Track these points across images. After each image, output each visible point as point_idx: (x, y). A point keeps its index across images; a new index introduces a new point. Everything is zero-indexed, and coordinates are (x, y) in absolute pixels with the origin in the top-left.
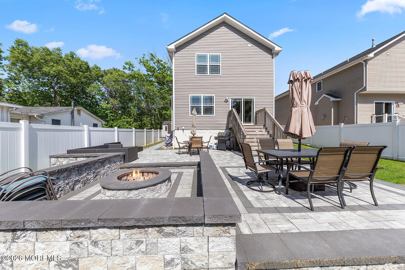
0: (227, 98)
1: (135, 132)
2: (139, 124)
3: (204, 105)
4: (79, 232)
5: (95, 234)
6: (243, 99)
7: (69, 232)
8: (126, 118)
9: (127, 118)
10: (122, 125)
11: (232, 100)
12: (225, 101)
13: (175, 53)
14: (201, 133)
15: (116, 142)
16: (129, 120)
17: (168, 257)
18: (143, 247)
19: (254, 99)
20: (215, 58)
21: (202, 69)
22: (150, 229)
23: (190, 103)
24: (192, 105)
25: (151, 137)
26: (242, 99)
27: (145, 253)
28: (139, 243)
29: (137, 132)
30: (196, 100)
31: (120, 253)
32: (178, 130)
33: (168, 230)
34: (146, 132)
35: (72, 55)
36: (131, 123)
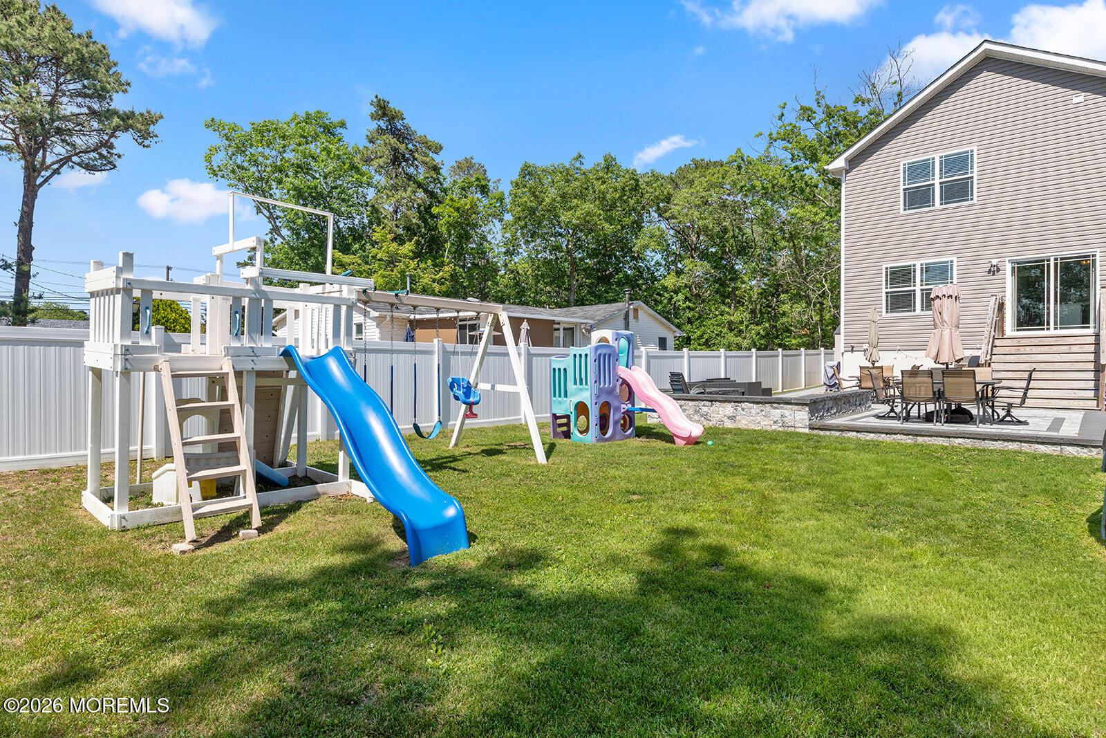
0: (994, 262)
1: (757, 357)
2: (765, 329)
3: (922, 287)
4: (737, 404)
5: (743, 405)
6: (1056, 259)
7: (733, 403)
8: (728, 313)
9: (731, 311)
10: (717, 335)
11: (1016, 266)
12: (990, 269)
13: (846, 174)
14: (916, 358)
15: (723, 377)
16: (736, 317)
17: (775, 419)
18: (763, 413)
19: (1098, 254)
20: (959, 162)
21: (918, 198)
22: (767, 405)
23: (884, 286)
24: (889, 290)
25: (796, 370)
26: (1052, 259)
27: (765, 416)
28: (762, 411)
29: (761, 357)
30: (901, 276)
31: (754, 415)
32: (852, 351)
33: (775, 405)
34: (783, 358)
35: (609, 165)
36: (743, 328)
